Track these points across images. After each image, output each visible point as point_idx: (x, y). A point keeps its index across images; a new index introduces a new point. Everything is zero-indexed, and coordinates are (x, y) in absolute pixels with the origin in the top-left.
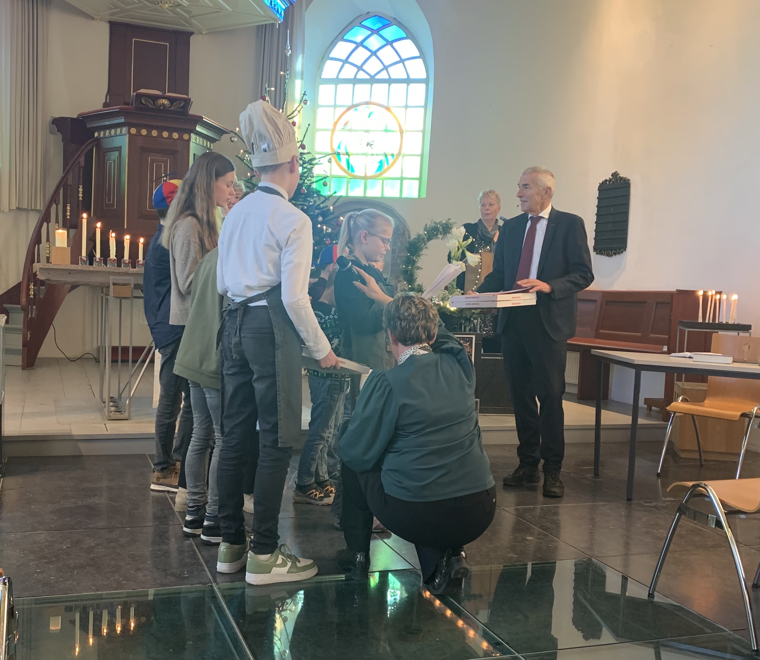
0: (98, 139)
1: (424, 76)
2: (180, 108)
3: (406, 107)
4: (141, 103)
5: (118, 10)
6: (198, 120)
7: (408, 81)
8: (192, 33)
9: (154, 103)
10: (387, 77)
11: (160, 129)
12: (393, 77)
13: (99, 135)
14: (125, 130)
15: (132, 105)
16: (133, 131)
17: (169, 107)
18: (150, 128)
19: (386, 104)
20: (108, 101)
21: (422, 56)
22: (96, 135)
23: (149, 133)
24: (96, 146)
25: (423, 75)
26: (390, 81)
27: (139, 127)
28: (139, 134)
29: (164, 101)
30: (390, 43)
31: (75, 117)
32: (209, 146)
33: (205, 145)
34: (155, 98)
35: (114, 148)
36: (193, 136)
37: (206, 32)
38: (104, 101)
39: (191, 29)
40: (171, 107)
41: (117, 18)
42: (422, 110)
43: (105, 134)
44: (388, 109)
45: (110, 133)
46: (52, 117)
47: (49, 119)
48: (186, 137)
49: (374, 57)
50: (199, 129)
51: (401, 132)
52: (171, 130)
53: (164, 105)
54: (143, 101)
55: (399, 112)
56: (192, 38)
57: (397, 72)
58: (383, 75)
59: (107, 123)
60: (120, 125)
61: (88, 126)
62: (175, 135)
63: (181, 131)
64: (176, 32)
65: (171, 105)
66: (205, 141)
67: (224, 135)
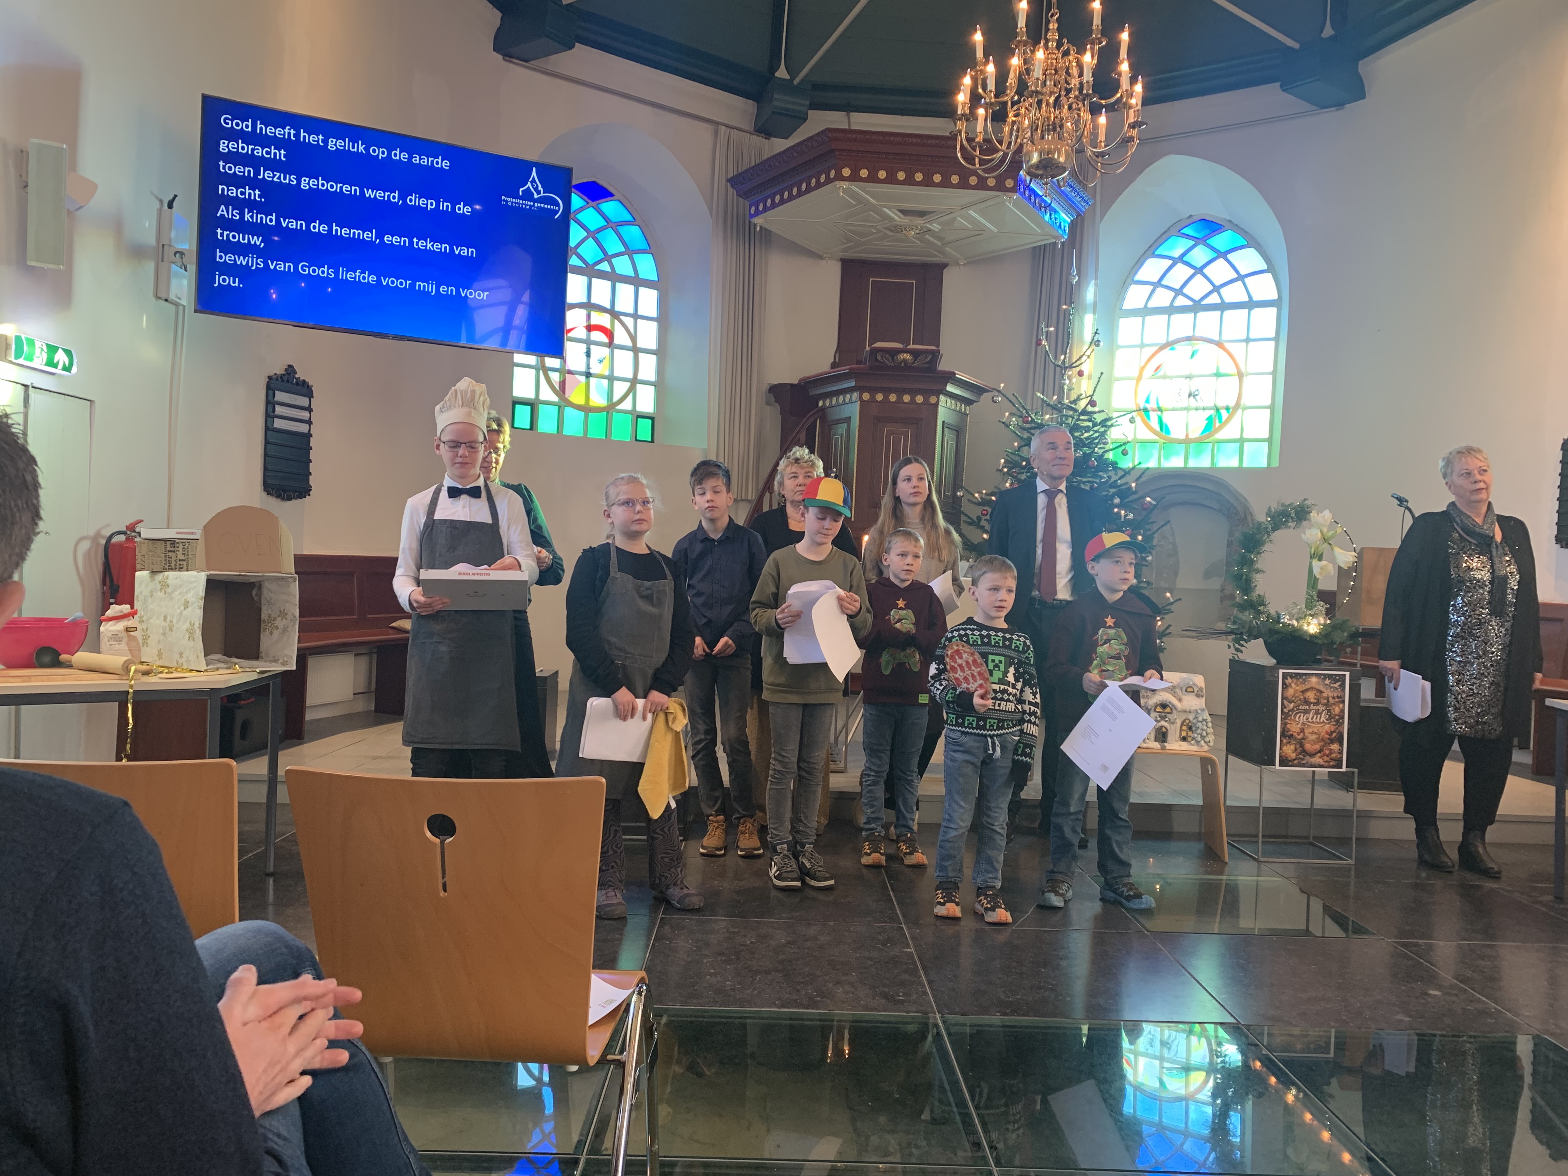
0: (823, 409)
1: (1274, 296)
2: (926, 363)
3: (1248, 340)
4: (877, 360)
5: (852, 244)
6: (950, 377)
7: (1251, 304)
8: (944, 266)
9: (893, 360)
10: (1219, 301)
11: (900, 392)
12: (1227, 300)
13: (824, 403)
14: (855, 395)
15: (866, 363)
16: (866, 396)
17: (912, 363)
18: (887, 391)
19: (1216, 338)
20: (837, 360)
21: (1271, 269)
22: (821, 403)
23: (886, 397)
24: (821, 418)
25: (1272, 294)
26: (1223, 307)
27: (873, 391)
28: (873, 400)
29: (905, 355)
30: (1223, 255)
31: (796, 382)
32: (963, 410)
33: (958, 408)
34: (894, 352)
35: (842, 419)
36: (942, 397)
37: (964, 262)
38: (832, 360)
39: (944, 260)
40: (914, 363)
41: (850, 255)
42: (1273, 343)
43: (831, 402)
44: (1219, 344)
45: (837, 400)
46: (769, 384)
47: (765, 387)
48: (933, 400)
49: (1199, 276)
50: (950, 388)
51: (1241, 375)
52: (913, 393)
53: (905, 361)
54: (879, 358)
55: (1238, 350)
56: (945, 271)
57: (1232, 294)
58: (1214, 299)
59: (834, 388)
60: (850, 390)
61: (811, 394)
62: (919, 399)
63: (927, 393)
64: (925, 265)
65: (915, 360)
66: (958, 404)
67: (984, 394)
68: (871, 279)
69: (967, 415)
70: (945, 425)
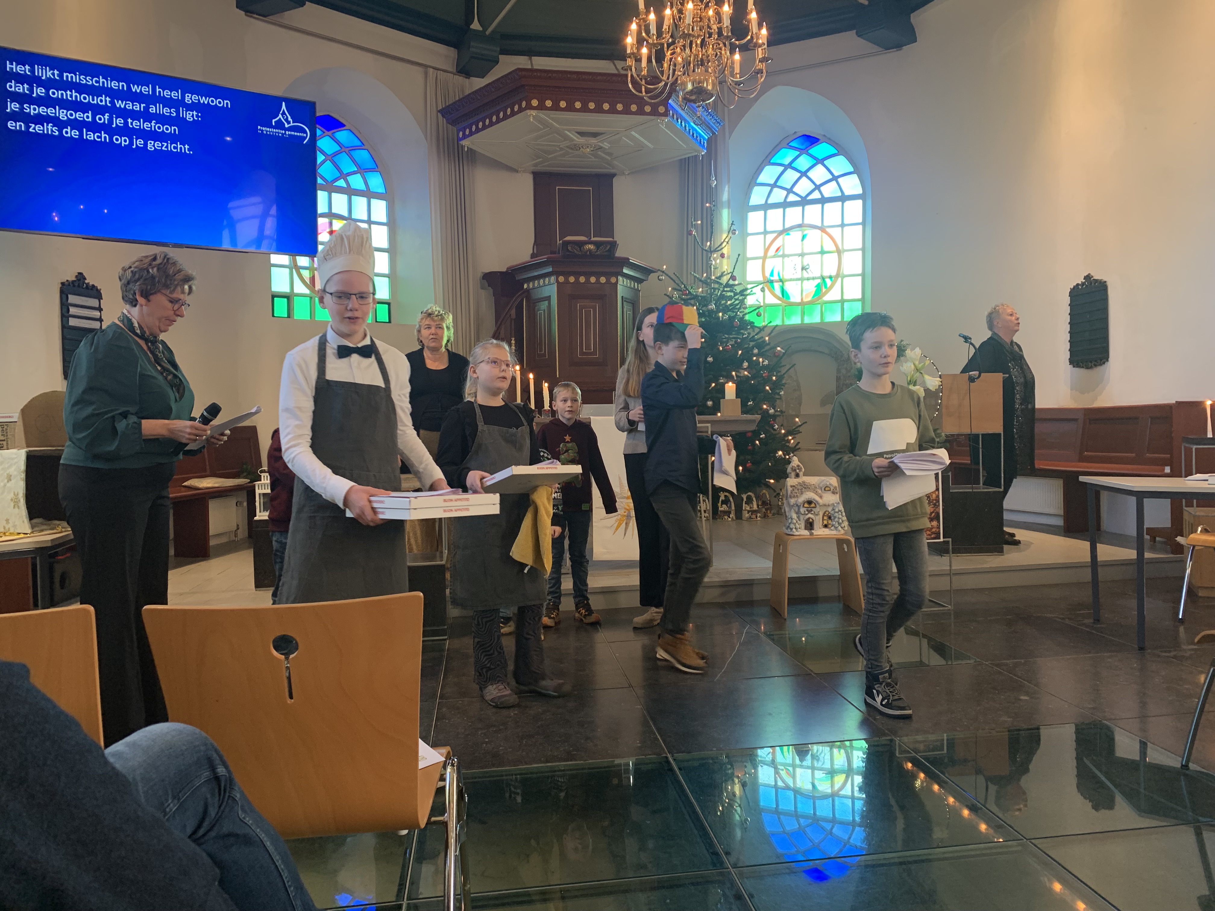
0: (528, 291)
1: (859, 191)
2: (606, 251)
3: (843, 225)
4: (568, 250)
5: (541, 160)
6: (625, 262)
7: (843, 198)
8: (614, 175)
9: (580, 249)
10: (820, 197)
11: (588, 275)
12: (826, 195)
13: (528, 286)
14: (553, 278)
15: (559, 253)
16: (561, 279)
17: (596, 252)
18: (577, 274)
19: (820, 225)
20: (535, 252)
21: (857, 171)
22: (525, 286)
23: (577, 279)
24: (527, 298)
25: (858, 190)
26: (823, 201)
27: (566, 274)
28: (567, 282)
29: (590, 246)
30: (821, 161)
31: (504, 270)
32: (636, 287)
33: (632, 286)
34: (581, 244)
35: (543, 298)
36: (620, 278)
37: (629, 172)
38: (532, 252)
39: (613, 171)
40: (597, 251)
41: (539, 168)
42: (861, 227)
43: (534, 285)
44: (822, 229)
45: (539, 283)
46: (482, 273)
47: (479, 275)
48: (613, 280)
49: (804, 178)
50: (625, 271)
51: (839, 252)
52: (598, 275)
53: (590, 250)
54: (569, 248)
55: (836, 233)
56: (614, 180)
57: (830, 190)
58: (816, 195)
59: (536, 274)
60: (548, 275)
61: (517, 279)
62: (603, 280)
63: (608, 275)
64: (598, 176)
65: (598, 250)
66: (632, 282)
67: (651, 274)
68: (557, 188)
69: (639, 291)
70: (624, 299)
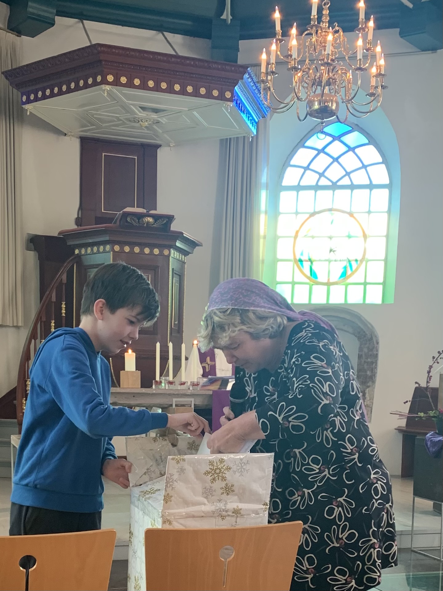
0: (79, 256)
2: (162, 225)
4: (127, 221)
6: (179, 236)
8: (159, 146)
9: (139, 222)
11: (142, 245)
13: (80, 252)
14: (108, 247)
15: (115, 223)
16: (117, 248)
17: (153, 225)
18: (132, 245)
20: (80, 216)
22: (77, 252)
23: (132, 249)
24: (77, 263)
27: (122, 244)
28: (122, 251)
29: (149, 219)
31: (55, 234)
32: (183, 260)
33: (180, 259)
34: (140, 216)
35: (93, 265)
36: (172, 251)
37: (174, 144)
39: (159, 142)
40: (154, 224)
41: (88, 134)
43: (86, 251)
45: (92, 250)
46: (28, 233)
47: (25, 236)
48: (166, 252)
50: (178, 244)
52: (152, 246)
53: (148, 222)
54: (129, 219)
56: (159, 151)
59: (91, 241)
60: (104, 243)
61: (68, 244)
62: (156, 251)
63: (161, 247)
64: (143, 146)
65: (155, 222)
66: (181, 255)
67: (197, 247)
68: (103, 154)
69: (185, 263)
70: (174, 272)
